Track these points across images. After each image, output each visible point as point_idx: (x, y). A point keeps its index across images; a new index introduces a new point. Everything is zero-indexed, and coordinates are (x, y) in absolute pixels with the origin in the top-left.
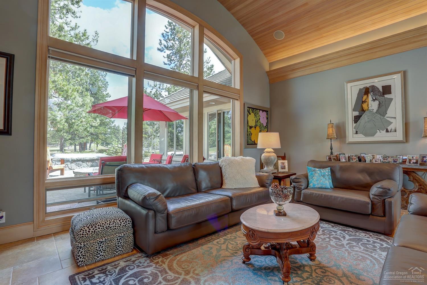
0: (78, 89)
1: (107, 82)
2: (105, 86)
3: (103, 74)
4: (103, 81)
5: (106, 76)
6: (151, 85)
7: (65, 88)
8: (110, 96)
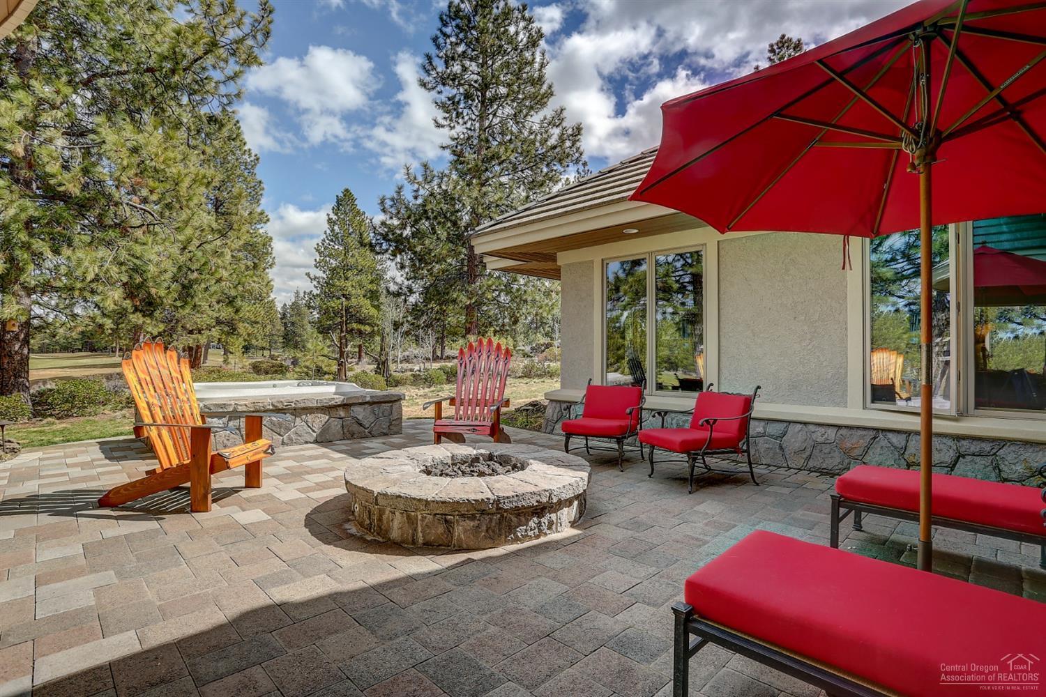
0: (210, 179)
1: (260, 182)
2: (253, 193)
3: (249, 160)
4: (248, 179)
5: (255, 164)
6: (415, 178)
7: (173, 171)
8: (268, 220)
